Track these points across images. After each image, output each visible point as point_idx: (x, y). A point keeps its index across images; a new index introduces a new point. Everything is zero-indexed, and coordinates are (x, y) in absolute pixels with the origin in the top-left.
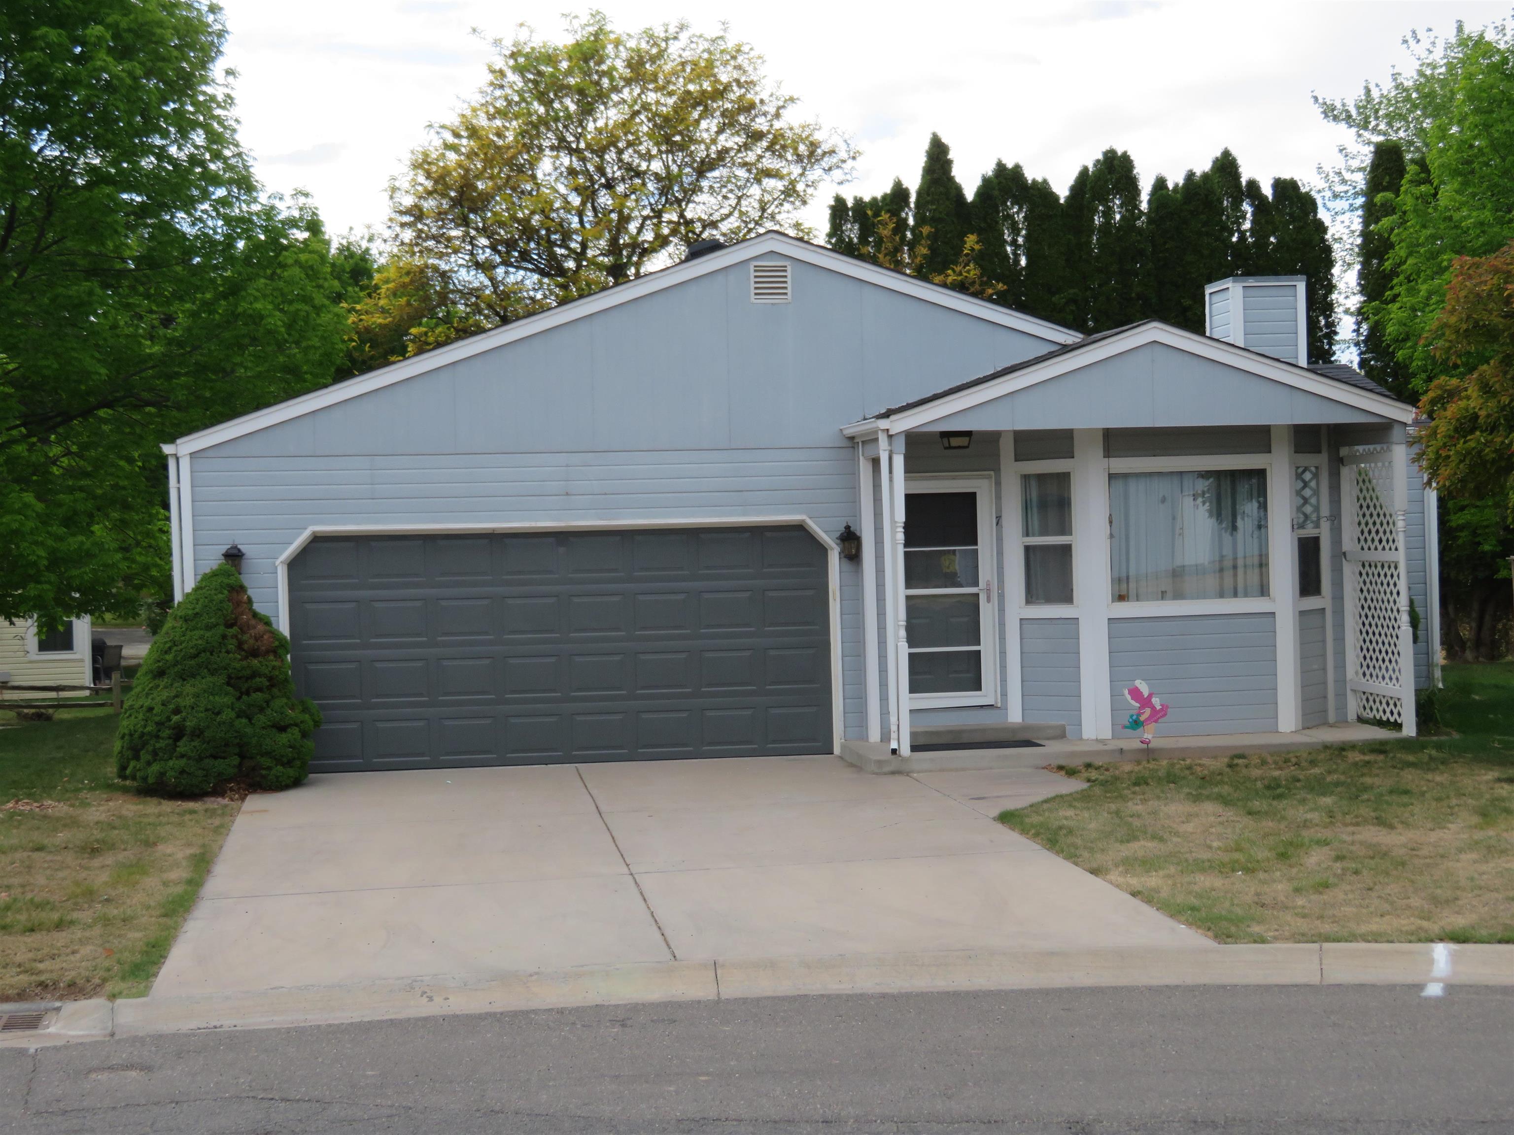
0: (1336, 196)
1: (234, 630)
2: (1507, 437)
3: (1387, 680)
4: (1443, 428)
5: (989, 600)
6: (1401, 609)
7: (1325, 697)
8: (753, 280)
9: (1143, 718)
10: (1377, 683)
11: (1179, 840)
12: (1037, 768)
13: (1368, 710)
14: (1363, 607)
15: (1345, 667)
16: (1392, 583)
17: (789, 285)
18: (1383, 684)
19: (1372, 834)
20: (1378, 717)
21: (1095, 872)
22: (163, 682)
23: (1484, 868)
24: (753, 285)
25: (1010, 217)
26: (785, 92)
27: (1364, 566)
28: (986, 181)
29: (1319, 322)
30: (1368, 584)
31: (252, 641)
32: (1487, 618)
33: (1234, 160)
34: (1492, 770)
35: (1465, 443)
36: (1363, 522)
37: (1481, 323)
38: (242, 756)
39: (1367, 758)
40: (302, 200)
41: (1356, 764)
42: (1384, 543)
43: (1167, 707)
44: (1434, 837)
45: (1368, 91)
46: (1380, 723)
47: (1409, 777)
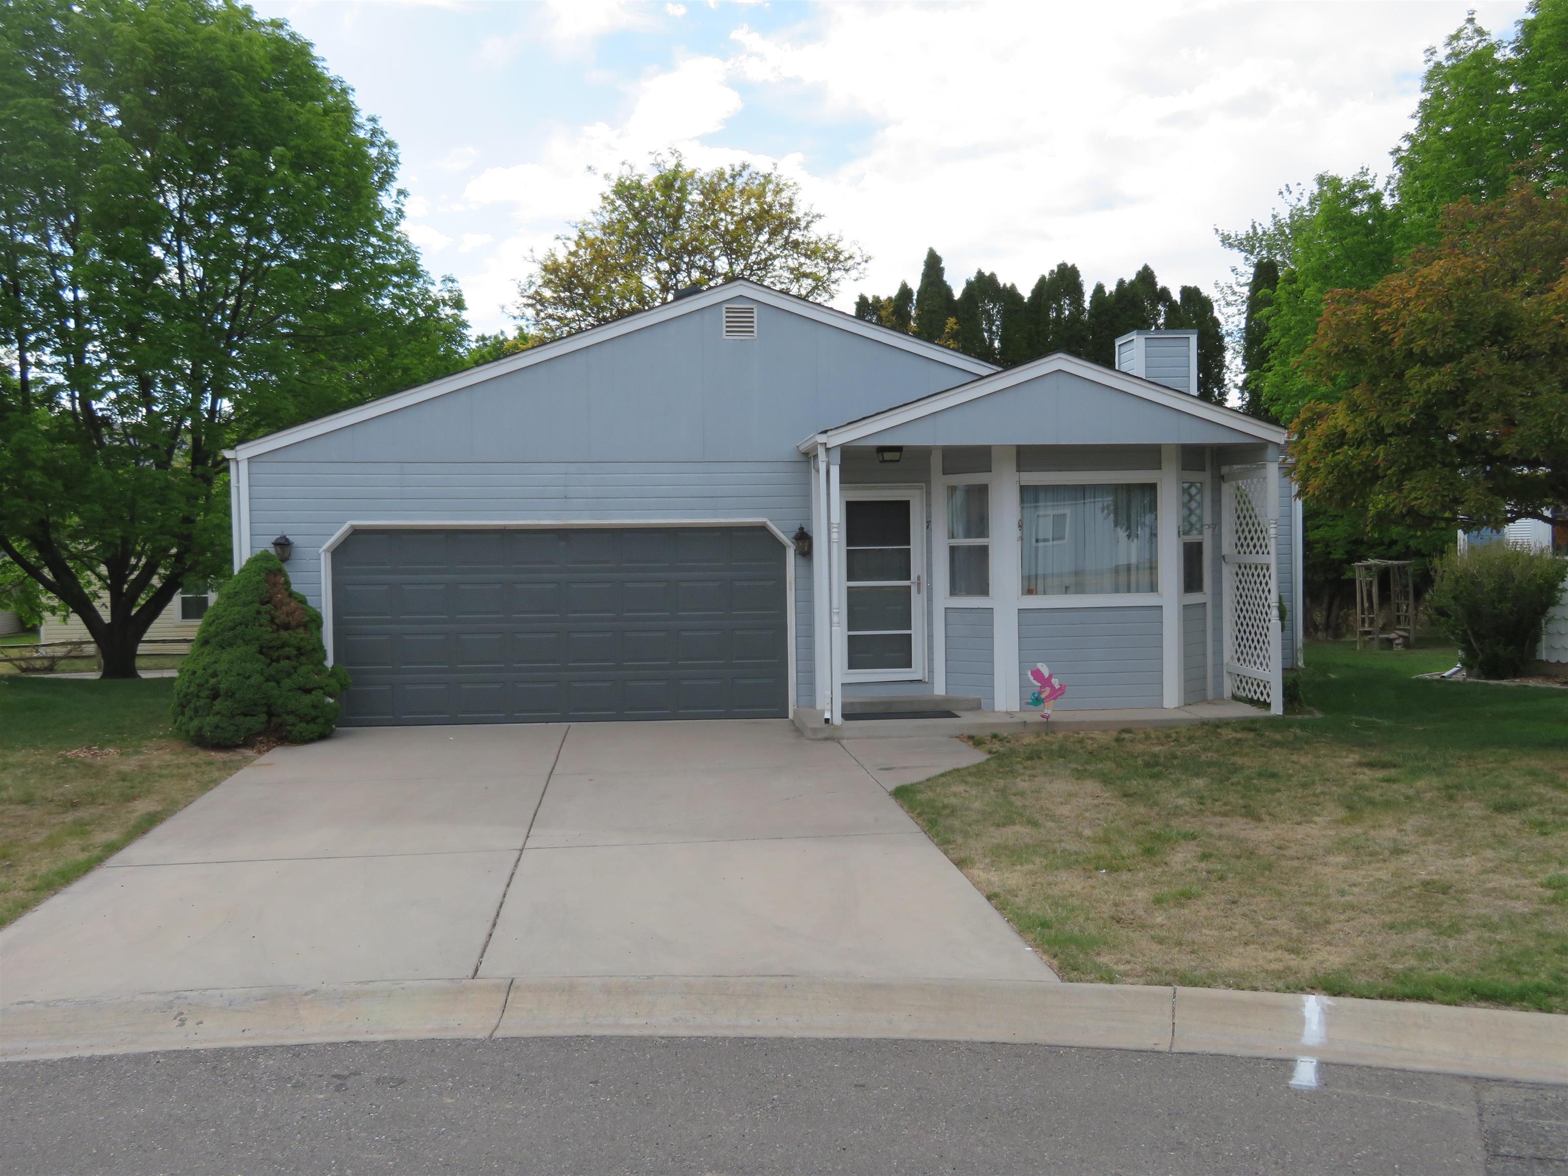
0: (1228, 304)
1: (269, 607)
2: (1373, 451)
3: (1258, 665)
4: (1313, 442)
5: (919, 592)
6: (1272, 605)
7: (1205, 678)
8: (724, 319)
9: (1043, 696)
10: (1249, 667)
11: (1053, 825)
12: (951, 737)
13: (1241, 690)
14: (1238, 603)
15: (1222, 652)
16: (1264, 582)
17: (755, 325)
18: (1255, 669)
19: (1238, 827)
20: (1250, 697)
21: (960, 864)
22: (207, 649)
23: (1354, 876)
24: (724, 324)
25: (987, 312)
26: (815, 211)
27: (1240, 567)
28: (969, 284)
29: (1213, 392)
30: (1243, 583)
31: (283, 617)
32: (1335, 609)
33: (1152, 272)
34: (1352, 752)
35: (1333, 456)
36: (1240, 530)
37: (1351, 347)
38: (270, 714)
39: (1239, 736)
40: (450, 284)
41: (1228, 742)
42: (1258, 548)
43: (1065, 686)
44: (1301, 831)
45: (1254, 228)
46: (1252, 702)
47: (1277, 756)
